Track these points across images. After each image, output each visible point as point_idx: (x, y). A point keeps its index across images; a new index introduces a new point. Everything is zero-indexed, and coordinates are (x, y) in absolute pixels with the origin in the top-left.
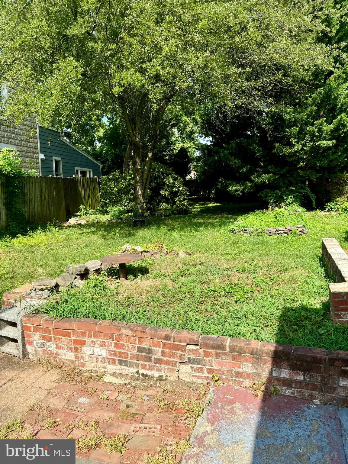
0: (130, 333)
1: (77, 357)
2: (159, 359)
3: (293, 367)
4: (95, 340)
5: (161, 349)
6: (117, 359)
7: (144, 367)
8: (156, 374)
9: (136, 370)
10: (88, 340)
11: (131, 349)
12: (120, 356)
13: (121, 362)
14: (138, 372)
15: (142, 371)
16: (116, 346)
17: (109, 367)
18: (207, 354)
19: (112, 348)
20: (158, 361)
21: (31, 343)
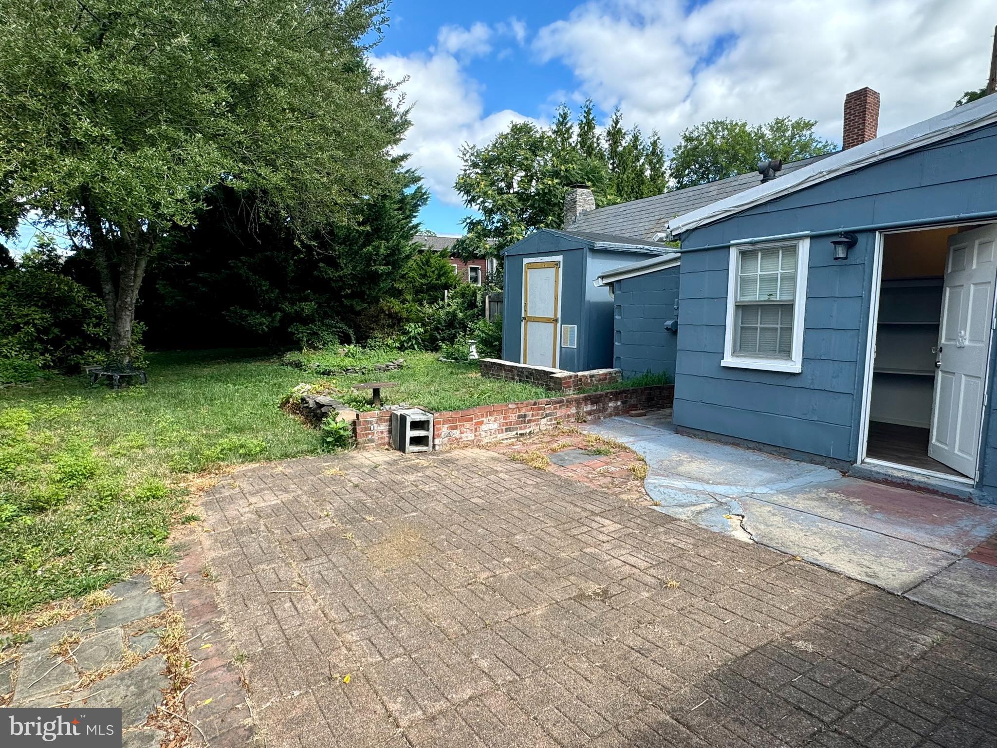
0: (514, 406)
1: (476, 436)
2: (530, 420)
3: (592, 403)
4: (490, 418)
5: (531, 413)
6: (504, 428)
7: (521, 428)
8: (528, 431)
9: (515, 432)
10: (485, 420)
11: (513, 417)
12: (507, 425)
13: (507, 430)
14: (517, 434)
15: (520, 432)
16: (505, 418)
17: (499, 436)
18: (555, 408)
19: (502, 421)
20: (529, 421)
21: (439, 436)
